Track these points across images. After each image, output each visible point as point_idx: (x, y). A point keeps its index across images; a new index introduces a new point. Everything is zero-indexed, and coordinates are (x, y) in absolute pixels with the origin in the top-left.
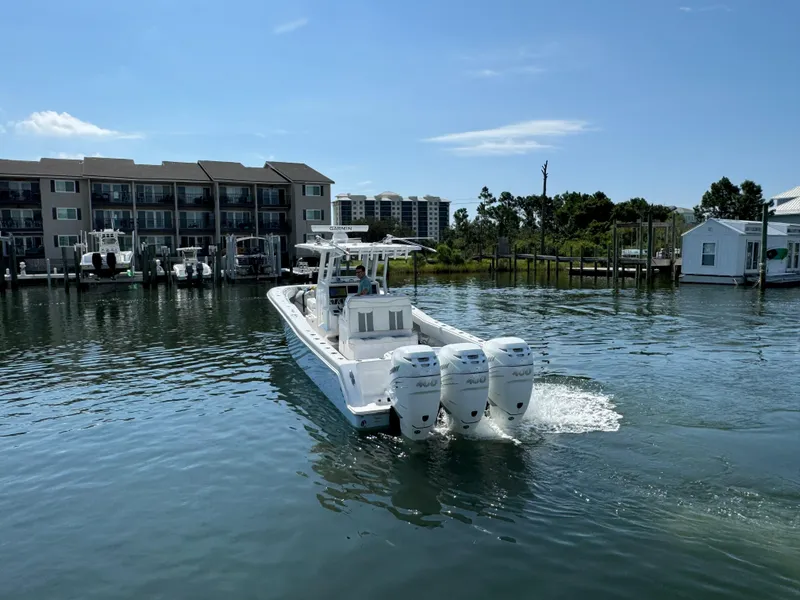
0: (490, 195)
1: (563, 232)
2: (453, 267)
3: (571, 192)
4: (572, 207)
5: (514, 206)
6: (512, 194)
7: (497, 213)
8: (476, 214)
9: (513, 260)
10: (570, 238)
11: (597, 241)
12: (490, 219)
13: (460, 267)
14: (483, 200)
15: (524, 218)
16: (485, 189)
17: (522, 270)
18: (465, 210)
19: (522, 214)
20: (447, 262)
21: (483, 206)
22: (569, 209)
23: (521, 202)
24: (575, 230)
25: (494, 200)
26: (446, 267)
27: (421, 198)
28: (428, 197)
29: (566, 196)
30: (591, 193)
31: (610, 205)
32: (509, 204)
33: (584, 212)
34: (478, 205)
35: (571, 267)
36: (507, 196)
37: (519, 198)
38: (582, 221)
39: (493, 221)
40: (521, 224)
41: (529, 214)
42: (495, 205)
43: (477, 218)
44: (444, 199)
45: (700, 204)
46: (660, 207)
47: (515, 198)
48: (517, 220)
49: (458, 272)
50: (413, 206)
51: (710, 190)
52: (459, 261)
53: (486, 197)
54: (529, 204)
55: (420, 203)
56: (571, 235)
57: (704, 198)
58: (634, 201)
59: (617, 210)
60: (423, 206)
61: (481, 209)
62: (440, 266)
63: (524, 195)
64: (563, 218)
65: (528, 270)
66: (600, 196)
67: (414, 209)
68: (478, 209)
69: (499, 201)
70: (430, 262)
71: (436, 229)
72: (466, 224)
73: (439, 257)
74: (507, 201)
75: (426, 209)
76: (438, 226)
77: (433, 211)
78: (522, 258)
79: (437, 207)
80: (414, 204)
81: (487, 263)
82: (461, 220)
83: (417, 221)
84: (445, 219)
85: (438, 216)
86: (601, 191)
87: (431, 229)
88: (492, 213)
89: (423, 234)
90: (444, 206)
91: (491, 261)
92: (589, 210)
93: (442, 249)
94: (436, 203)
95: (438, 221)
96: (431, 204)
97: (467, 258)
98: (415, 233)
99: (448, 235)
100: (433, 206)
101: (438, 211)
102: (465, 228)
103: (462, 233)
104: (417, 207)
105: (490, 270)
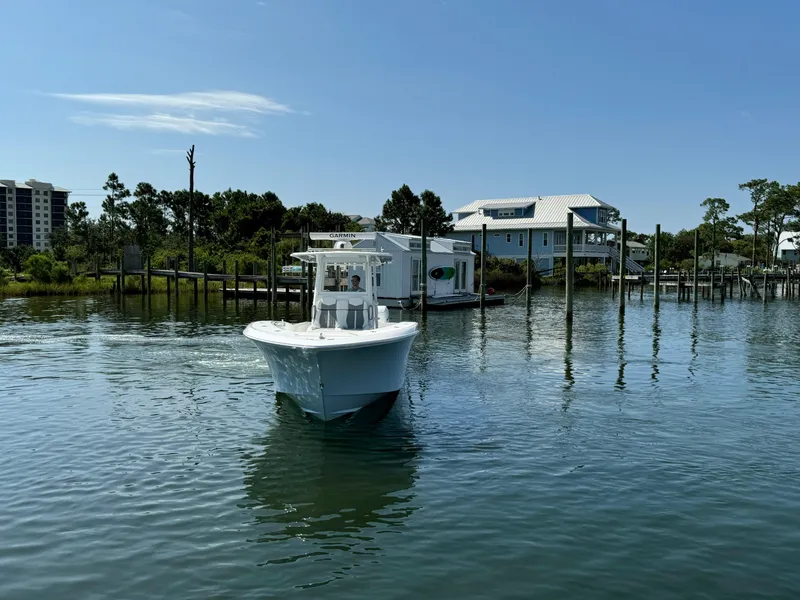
0: (121, 186)
1: (222, 242)
2: (54, 287)
3: (234, 190)
4: (234, 209)
5: (157, 202)
6: (154, 187)
7: (133, 212)
8: (102, 211)
9: (146, 277)
10: (232, 250)
11: (264, 255)
12: (123, 220)
13: (66, 287)
14: (110, 192)
15: (173, 220)
16: (113, 177)
17: (161, 292)
18: (83, 204)
19: (169, 214)
20: (46, 279)
21: (111, 200)
22: (230, 212)
23: (166, 197)
24: (238, 239)
25: (127, 193)
26: (43, 287)
27: (21, 183)
28: (33, 183)
29: (229, 194)
30: (260, 193)
31: (281, 209)
32: (150, 200)
33: (249, 217)
34: (104, 198)
35: (225, 287)
36: (145, 189)
37: (164, 192)
38: (247, 229)
39: (128, 222)
40: (170, 228)
41: (179, 215)
42: (131, 200)
43: (103, 218)
44: (58, 186)
45: (381, 215)
46: (339, 216)
47: (159, 191)
48: (164, 222)
49: (62, 294)
50: (8, 195)
51: (391, 199)
52: (63, 278)
53: (114, 187)
54: (178, 202)
55: (18, 190)
56: (232, 245)
57: (385, 207)
58: (312, 207)
59: (289, 217)
60: (24, 195)
61: (109, 205)
62: (33, 285)
63: (172, 189)
64: (223, 224)
65: (169, 292)
66: (271, 197)
67: (10, 199)
68: (104, 205)
69: (135, 194)
70: (21, 280)
71: (46, 230)
72: (85, 226)
73: (32, 272)
74: (147, 196)
75: (30, 200)
76: (49, 226)
77: (42, 204)
78: (159, 275)
79: (49, 198)
80: (10, 191)
81: (109, 281)
82: (76, 219)
83: (14, 218)
84: (62, 217)
85: (49, 212)
86: (272, 192)
87: (38, 230)
88: (125, 211)
89: (25, 237)
90: (59, 197)
91: (115, 279)
92: (255, 214)
93: (37, 261)
94: (46, 193)
95: (49, 219)
96: (38, 193)
97: (78, 274)
98: (11, 236)
99: (58, 240)
100: (42, 197)
101: (49, 205)
102: (86, 232)
103: (80, 238)
104: (14, 196)
105: (112, 292)
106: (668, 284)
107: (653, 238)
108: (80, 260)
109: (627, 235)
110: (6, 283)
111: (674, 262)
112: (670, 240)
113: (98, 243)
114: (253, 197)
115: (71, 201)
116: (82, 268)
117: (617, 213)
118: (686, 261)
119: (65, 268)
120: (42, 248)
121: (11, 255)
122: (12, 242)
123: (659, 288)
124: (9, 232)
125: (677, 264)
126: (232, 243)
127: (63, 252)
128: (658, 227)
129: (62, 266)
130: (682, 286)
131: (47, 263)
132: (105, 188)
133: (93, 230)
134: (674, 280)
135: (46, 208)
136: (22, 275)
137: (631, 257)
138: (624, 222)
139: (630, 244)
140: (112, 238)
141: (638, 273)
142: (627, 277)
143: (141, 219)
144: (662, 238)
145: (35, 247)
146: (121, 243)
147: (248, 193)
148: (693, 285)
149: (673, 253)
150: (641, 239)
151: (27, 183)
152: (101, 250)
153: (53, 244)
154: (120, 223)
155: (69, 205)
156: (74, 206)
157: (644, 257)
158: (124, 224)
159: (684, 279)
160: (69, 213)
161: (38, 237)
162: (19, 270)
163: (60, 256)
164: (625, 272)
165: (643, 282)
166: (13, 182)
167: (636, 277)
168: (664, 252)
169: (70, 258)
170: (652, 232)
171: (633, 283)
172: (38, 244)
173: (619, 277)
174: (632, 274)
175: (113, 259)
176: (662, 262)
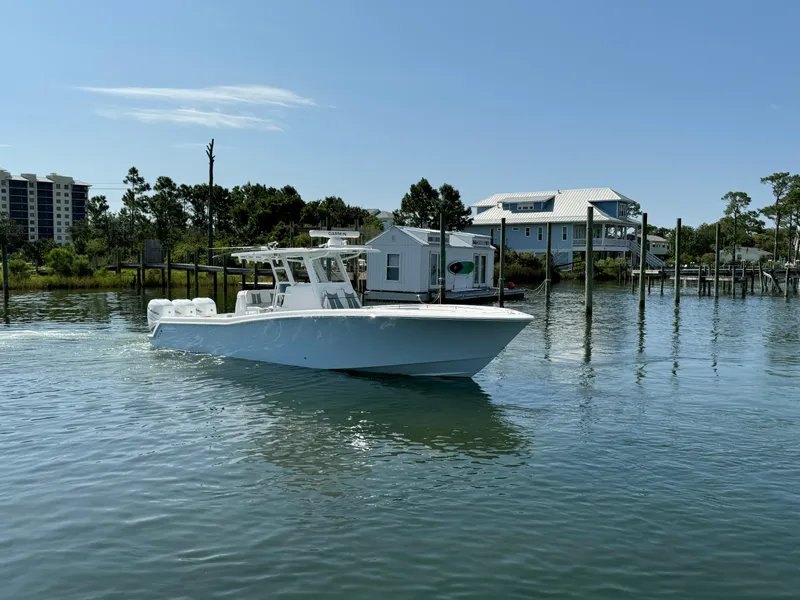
0: (141, 180)
1: (241, 236)
2: (75, 280)
3: (253, 184)
4: (253, 203)
5: (177, 196)
6: (174, 181)
7: (153, 206)
8: (121, 205)
9: (166, 271)
12: (143, 214)
13: (87, 281)
14: (130, 186)
15: (193, 214)
16: (134, 171)
17: (181, 285)
18: (104, 198)
19: (189, 208)
20: (67, 272)
21: (131, 194)
22: (249, 205)
23: (186, 192)
24: (257, 233)
25: (147, 187)
26: (64, 280)
27: (42, 177)
28: (54, 177)
29: (248, 188)
30: (279, 187)
31: (299, 203)
32: (170, 194)
33: (267, 211)
34: (124, 192)
35: (244, 281)
36: (165, 183)
37: (184, 186)
38: (266, 223)
39: (148, 216)
40: (189, 222)
41: (199, 208)
42: (151, 194)
43: (123, 211)
44: (79, 181)
45: (400, 208)
46: (357, 210)
47: (178, 185)
48: (183, 216)
49: (83, 287)
50: (29, 189)
51: (409, 193)
52: (84, 271)
53: (134, 181)
54: (197, 196)
55: (40, 184)
56: (251, 239)
57: (403, 201)
58: (330, 201)
59: (308, 211)
60: (45, 189)
61: (129, 199)
62: (54, 279)
63: (192, 183)
64: (242, 217)
65: (188, 286)
66: (290, 191)
67: (32, 193)
68: (124, 199)
69: (155, 188)
70: (42, 273)
71: (67, 224)
72: (106, 219)
73: (53, 266)
74: (166, 190)
75: (51, 194)
76: (70, 220)
77: (62, 198)
78: (180, 269)
79: (69, 192)
80: (32, 185)
81: (129, 275)
82: (97, 213)
83: (35, 211)
84: (82, 210)
85: (70, 205)
86: (291, 186)
87: (59, 223)
88: (146, 205)
89: (46, 230)
90: (80, 191)
91: (136, 272)
92: (274, 208)
93: (58, 254)
94: (66, 187)
95: (70, 213)
96: (58, 186)
97: (99, 268)
98: (32, 230)
99: (79, 233)
100: (62, 191)
101: (70, 198)
102: (106, 225)
103: (101, 232)
104: (35, 189)
105: (133, 285)
106: (689, 278)
107: (673, 232)
108: (101, 254)
109: (648, 229)
110: (27, 276)
111: (695, 256)
112: (690, 234)
113: (118, 237)
114: (272, 191)
115: (91, 195)
116: (103, 261)
117: (638, 207)
118: (706, 255)
119: (86, 261)
120: (63, 241)
121: (33, 249)
122: (34, 236)
123: (679, 283)
124: (30, 226)
125: (698, 258)
126: (250, 237)
127: (84, 245)
128: (679, 221)
129: (82, 259)
130: (703, 280)
131: (68, 256)
132: (125, 182)
133: (113, 224)
134: (695, 274)
135: (67, 202)
136: (43, 268)
137: (652, 251)
138: (645, 216)
139: (650, 238)
140: (132, 233)
141: (659, 268)
142: (648, 272)
143: (161, 213)
144: (683, 232)
145: (56, 241)
146: (141, 237)
147: (267, 187)
148: (714, 279)
149: (693, 247)
150: (662, 233)
151: (48, 177)
152: (121, 243)
153: (74, 237)
154: (139, 217)
155: (90, 198)
156: (94, 199)
157: (665, 251)
158: (144, 218)
159: (704, 274)
160: (90, 207)
161: (59, 230)
162: (41, 264)
163: (81, 250)
164: (645, 266)
165: (663, 277)
166: (34, 176)
167: (656, 272)
168: (684, 247)
169: (90, 251)
170: (673, 226)
171: (653, 278)
172: (59, 238)
173: (639, 272)
174: (652, 268)
175: (133, 253)
176: (682, 256)
